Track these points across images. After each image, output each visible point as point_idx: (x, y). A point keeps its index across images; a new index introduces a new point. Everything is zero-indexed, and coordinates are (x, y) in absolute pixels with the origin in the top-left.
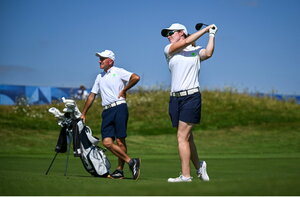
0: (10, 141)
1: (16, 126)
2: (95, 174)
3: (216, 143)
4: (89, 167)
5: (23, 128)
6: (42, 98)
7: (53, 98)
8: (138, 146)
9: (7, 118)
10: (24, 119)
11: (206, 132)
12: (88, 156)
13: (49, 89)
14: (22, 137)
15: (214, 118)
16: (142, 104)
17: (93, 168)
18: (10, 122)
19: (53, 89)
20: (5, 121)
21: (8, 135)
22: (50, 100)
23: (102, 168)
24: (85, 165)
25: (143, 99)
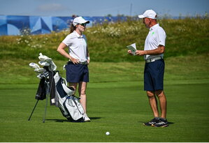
0: (12, 72)
1: (18, 57)
2: (71, 119)
3: (195, 67)
4: (66, 113)
5: (24, 59)
6: (44, 27)
7: (54, 26)
8: (125, 73)
9: (11, 50)
10: (26, 49)
11: (187, 58)
12: (64, 104)
13: (50, 17)
14: (23, 67)
15: (194, 44)
16: (130, 33)
17: (69, 114)
18: (14, 53)
19: (53, 18)
20: (9, 52)
21: (11, 65)
22: (51, 28)
23: (76, 114)
24: (62, 112)
25: (131, 28)
